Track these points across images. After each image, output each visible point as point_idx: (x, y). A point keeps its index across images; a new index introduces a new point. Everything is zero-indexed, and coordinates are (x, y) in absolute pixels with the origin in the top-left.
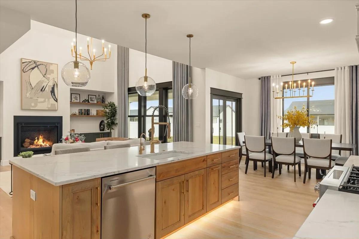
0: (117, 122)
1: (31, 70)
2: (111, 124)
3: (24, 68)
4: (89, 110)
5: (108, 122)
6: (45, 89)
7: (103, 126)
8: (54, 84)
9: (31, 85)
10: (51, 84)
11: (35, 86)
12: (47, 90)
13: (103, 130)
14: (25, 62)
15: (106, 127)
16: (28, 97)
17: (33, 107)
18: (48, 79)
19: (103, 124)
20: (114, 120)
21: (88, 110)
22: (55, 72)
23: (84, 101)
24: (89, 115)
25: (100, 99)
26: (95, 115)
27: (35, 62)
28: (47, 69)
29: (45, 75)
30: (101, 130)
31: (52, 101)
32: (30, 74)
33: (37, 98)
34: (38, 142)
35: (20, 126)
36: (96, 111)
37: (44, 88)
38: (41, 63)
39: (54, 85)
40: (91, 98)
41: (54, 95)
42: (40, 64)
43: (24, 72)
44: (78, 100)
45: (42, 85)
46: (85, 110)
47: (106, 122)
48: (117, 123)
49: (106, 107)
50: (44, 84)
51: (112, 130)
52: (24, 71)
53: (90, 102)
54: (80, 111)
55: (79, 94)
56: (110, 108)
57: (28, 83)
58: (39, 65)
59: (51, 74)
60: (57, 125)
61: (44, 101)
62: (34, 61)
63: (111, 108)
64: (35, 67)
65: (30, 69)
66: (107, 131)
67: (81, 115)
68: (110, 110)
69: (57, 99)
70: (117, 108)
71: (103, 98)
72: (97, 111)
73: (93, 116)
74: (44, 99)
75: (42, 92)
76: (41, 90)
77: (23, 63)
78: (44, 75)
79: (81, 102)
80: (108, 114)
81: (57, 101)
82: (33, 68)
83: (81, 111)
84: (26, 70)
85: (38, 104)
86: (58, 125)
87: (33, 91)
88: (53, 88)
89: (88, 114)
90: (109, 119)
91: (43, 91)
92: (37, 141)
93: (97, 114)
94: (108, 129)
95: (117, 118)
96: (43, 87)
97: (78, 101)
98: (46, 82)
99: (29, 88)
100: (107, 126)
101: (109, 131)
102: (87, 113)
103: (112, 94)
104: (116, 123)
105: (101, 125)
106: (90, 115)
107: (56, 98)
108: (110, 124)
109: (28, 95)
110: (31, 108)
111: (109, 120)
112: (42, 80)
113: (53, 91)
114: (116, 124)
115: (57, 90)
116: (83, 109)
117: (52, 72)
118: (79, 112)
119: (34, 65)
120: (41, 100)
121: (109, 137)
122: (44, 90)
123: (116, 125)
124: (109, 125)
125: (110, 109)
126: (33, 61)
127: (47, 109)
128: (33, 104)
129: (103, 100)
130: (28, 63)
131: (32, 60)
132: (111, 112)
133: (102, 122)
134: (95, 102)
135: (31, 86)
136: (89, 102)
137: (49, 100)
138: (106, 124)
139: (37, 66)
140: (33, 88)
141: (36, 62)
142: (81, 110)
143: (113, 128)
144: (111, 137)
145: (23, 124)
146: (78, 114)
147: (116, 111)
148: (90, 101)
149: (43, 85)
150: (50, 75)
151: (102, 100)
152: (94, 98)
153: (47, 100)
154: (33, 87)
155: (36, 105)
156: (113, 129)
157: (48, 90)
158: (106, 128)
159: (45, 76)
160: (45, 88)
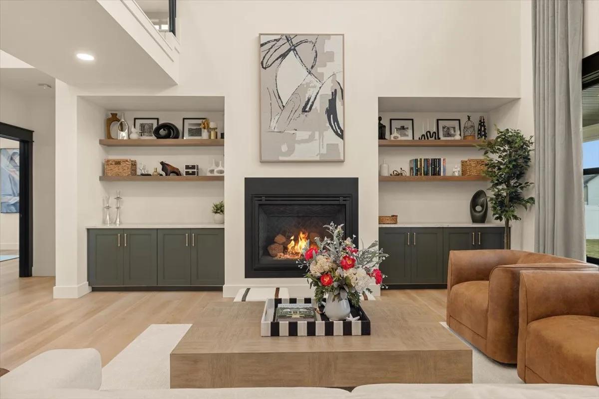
0: (533, 195)
1: (280, 59)
2: (511, 201)
3: (264, 57)
4: (439, 160)
5: (498, 195)
6: (312, 106)
7: (482, 206)
8: (336, 90)
9: (280, 98)
10: (327, 91)
11: (290, 100)
12: (318, 108)
13: (483, 219)
14: (266, 43)
15: (490, 212)
16: (273, 128)
17: (284, 154)
18: (319, 78)
19: (482, 200)
20: (522, 188)
21: (434, 160)
22: (338, 58)
23: (423, 135)
24: (439, 174)
25: (473, 127)
26: (457, 174)
27: (288, 39)
28: (316, 52)
29: (312, 67)
30: (474, 220)
31: (330, 136)
32: (277, 71)
33: (295, 132)
34: (296, 247)
35: (257, 203)
36: (460, 165)
37: (310, 103)
38: (302, 38)
39: (334, 94)
40: (444, 128)
41: (336, 120)
42: (301, 42)
43: (265, 68)
44: (407, 135)
45: (305, 97)
46: (426, 160)
47: (491, 194)
48: (532, 199)
49: (491, 147)
50: (311, 93)
51: (512, 223)
52: (264, 66)
53: (442, 138)
54: (413, 166)
55: (412, 120)
56: (505, 151)
57: (272, 95)
58: (298, 44)
59: (328, 64)
60: (342, 202)
61: (311, 139)
62: (286, 37)
63: (507, 148)
64: (289, 50)
65: (277, 59)
66: (493, 222)
67: (417, 174)
68: (506, 155)
69: (342, 131)
70: (532, 147)
71: (482, 123)
72: (463, 163)
73: (452, 179)
74: (310, 133)
75: (306, 113)
76: (304, 110)
77: (262, 45)
78: (309, 67)
79: (416, 138)
80: (500, 169)
81: (341, 136)
82: (284, 56)
83: (416, 166)
84: (269, 63)
85: (297, 146)
86: (348, 203)
87: (286, 113)
88: (332, 102)
89: (436, 173)
90: (500, 183)
91: (309, 112)
92: (295, 245)
93: (464, 172)
94: (497, 219)
95: (531, 181)
96: (309, 100)
97: (410, 138)
98: (315, 87)
99: (276, 106)
100: (495, 208)
101: (502, 223)
102: (433, 169)
103: (513, 102)
104: (526, 198)
105: (474, 203)
106: (442, 174)
107: (340, 128)
108: (507, 201)
109: (273, 124)
110: (281, 158)
111: (503, 189)
112: (304, 83)
113: (331, 111)
114: (528, 202)
115: (343, 104)
116: (421, 159)
117: (331, 56)
118: (411, 169)
119: (287, 47)
120: (301, 135)
121: (502, 247)
122: (310, 108)
123: (528, 205)
124: (502, 204)
125: (504, 154)
126: (284, 36)
127: (318, 158)
128: (284, 148)
129: (482, 129)
130: (274, 43)
131: (282, 35)
132: (510, 162)
133: (478, 195)
134: (458, 137)
135: (279, 100)
136: (439, 139)
137: (321, 136)
138: (492, 199)
139: (293, 49)
140: (284, 106)
141: (292, 37)
142: (416, 160)
143: (515, 213)
144: (509, 247)
145: (264, 198)
146: (407, 173)
147: (527, 159)
148: (441, 136)
149: (307, 96)
150: (325, 66)
151: (480, 130)
152: (454, 128)
153: (317, 134)
154: (284, 104)
155: (291, 150)
156: (516, 218)
157: (320, 106)
158: (492, 213)
159: (312, 71)
160: (313, 103)
